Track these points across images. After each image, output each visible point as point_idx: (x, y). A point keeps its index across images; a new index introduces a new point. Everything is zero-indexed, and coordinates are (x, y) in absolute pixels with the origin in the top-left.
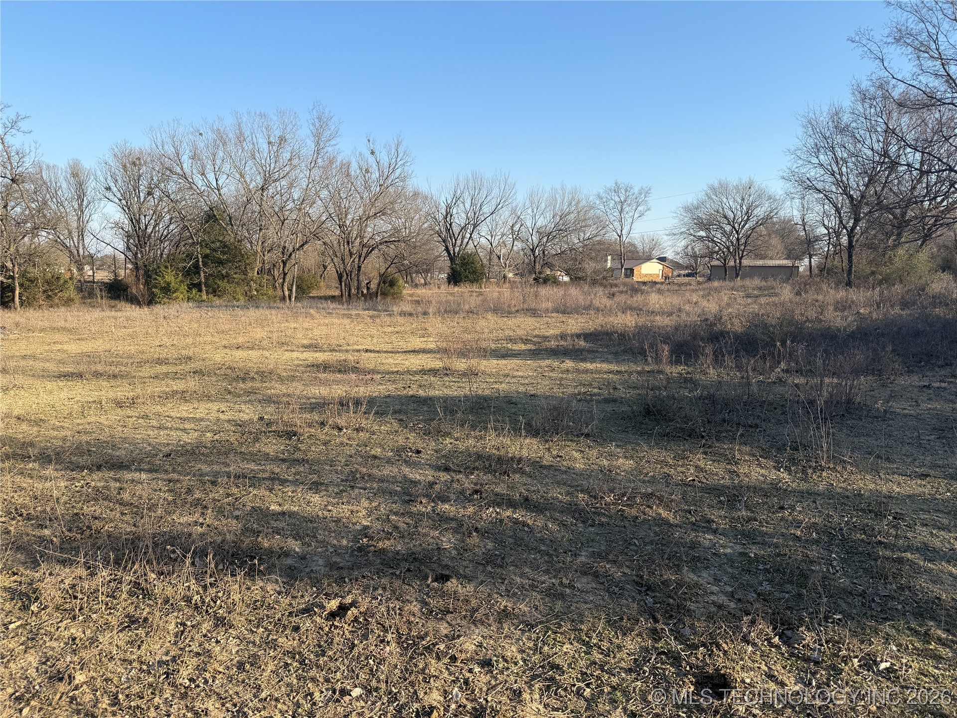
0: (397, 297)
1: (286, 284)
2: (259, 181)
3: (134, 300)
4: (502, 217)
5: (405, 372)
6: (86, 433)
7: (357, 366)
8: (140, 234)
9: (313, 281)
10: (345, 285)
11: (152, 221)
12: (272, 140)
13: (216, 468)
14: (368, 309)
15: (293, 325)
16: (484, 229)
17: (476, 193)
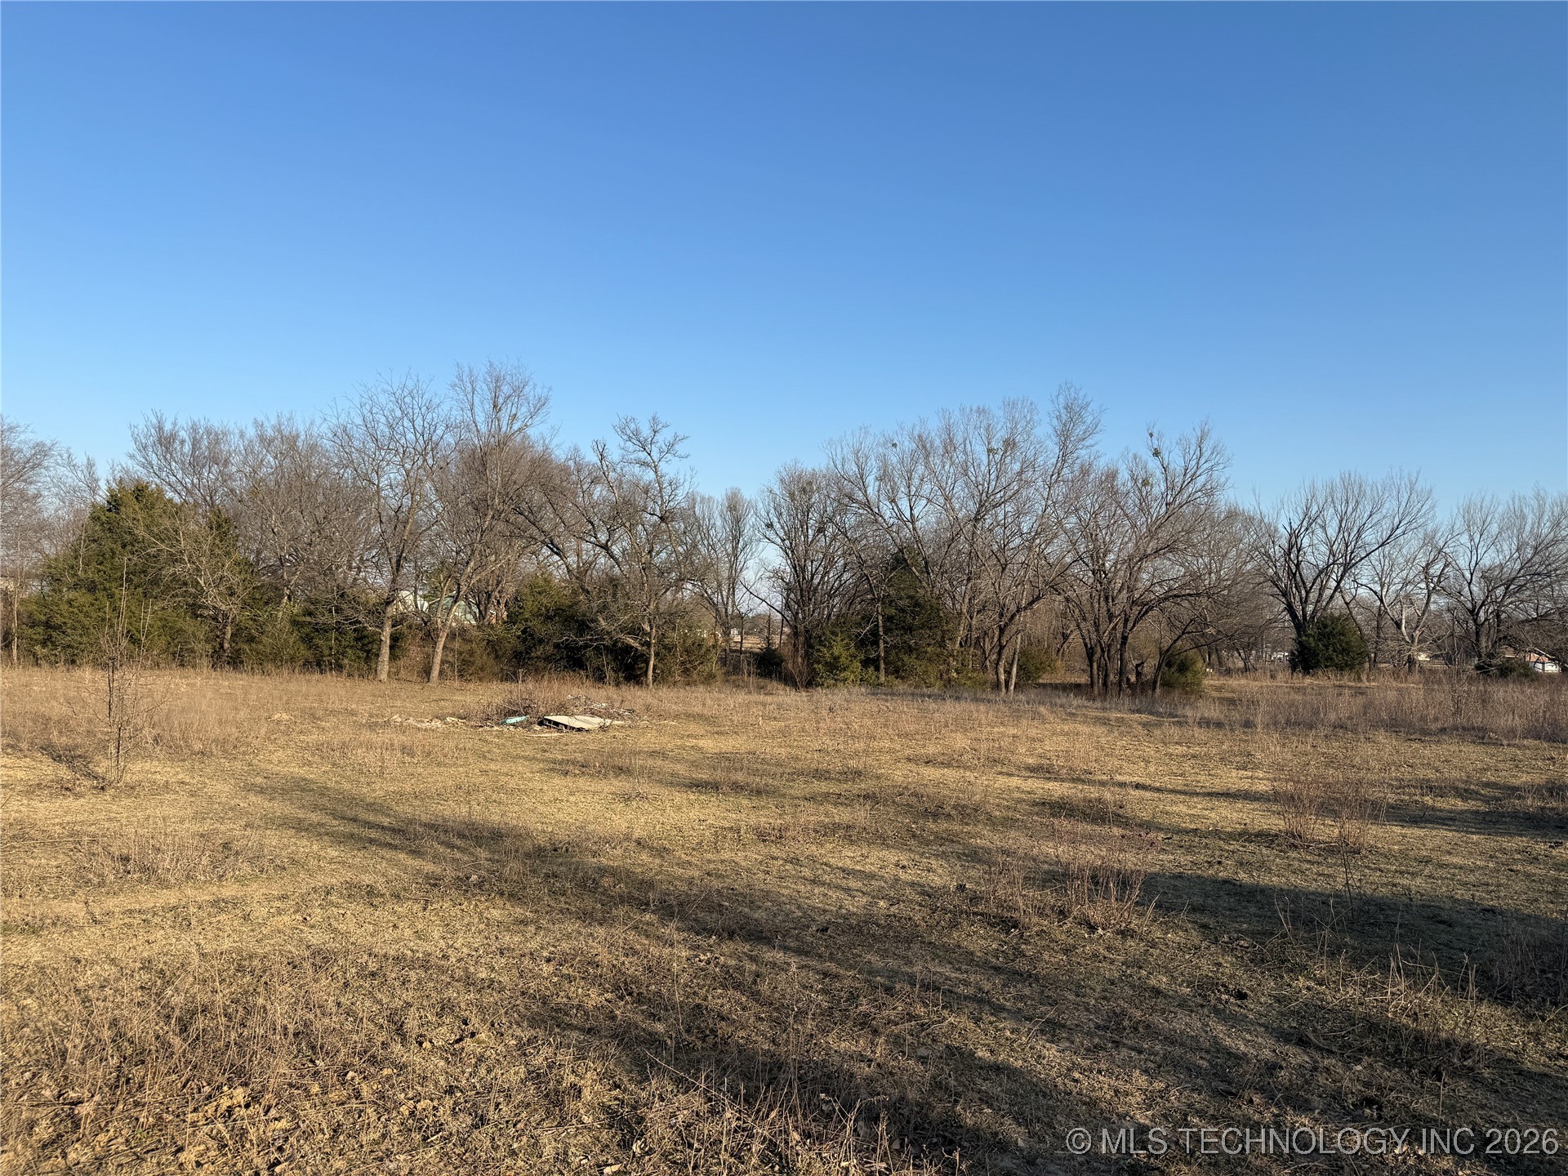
0: (1192, 691)
1: (1002, 663)
2: (973, 507)
3: (789, 680)
4: (1404, 551)
5: (1210, 833)
6: (719, 876)
7: (1121, 812)
8: (804, 586)
9: (1044, 659)
10: (1099, 667)
11: (821, 568)
12: (994, 445)
13: (892, 963)
14: (1139, 711)
15: (1012, 731)
16: (1365, 573)
17: (1350, 509)
